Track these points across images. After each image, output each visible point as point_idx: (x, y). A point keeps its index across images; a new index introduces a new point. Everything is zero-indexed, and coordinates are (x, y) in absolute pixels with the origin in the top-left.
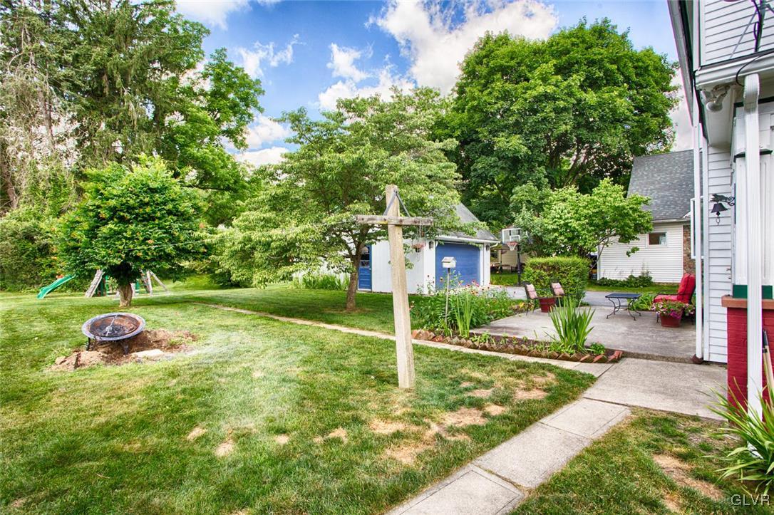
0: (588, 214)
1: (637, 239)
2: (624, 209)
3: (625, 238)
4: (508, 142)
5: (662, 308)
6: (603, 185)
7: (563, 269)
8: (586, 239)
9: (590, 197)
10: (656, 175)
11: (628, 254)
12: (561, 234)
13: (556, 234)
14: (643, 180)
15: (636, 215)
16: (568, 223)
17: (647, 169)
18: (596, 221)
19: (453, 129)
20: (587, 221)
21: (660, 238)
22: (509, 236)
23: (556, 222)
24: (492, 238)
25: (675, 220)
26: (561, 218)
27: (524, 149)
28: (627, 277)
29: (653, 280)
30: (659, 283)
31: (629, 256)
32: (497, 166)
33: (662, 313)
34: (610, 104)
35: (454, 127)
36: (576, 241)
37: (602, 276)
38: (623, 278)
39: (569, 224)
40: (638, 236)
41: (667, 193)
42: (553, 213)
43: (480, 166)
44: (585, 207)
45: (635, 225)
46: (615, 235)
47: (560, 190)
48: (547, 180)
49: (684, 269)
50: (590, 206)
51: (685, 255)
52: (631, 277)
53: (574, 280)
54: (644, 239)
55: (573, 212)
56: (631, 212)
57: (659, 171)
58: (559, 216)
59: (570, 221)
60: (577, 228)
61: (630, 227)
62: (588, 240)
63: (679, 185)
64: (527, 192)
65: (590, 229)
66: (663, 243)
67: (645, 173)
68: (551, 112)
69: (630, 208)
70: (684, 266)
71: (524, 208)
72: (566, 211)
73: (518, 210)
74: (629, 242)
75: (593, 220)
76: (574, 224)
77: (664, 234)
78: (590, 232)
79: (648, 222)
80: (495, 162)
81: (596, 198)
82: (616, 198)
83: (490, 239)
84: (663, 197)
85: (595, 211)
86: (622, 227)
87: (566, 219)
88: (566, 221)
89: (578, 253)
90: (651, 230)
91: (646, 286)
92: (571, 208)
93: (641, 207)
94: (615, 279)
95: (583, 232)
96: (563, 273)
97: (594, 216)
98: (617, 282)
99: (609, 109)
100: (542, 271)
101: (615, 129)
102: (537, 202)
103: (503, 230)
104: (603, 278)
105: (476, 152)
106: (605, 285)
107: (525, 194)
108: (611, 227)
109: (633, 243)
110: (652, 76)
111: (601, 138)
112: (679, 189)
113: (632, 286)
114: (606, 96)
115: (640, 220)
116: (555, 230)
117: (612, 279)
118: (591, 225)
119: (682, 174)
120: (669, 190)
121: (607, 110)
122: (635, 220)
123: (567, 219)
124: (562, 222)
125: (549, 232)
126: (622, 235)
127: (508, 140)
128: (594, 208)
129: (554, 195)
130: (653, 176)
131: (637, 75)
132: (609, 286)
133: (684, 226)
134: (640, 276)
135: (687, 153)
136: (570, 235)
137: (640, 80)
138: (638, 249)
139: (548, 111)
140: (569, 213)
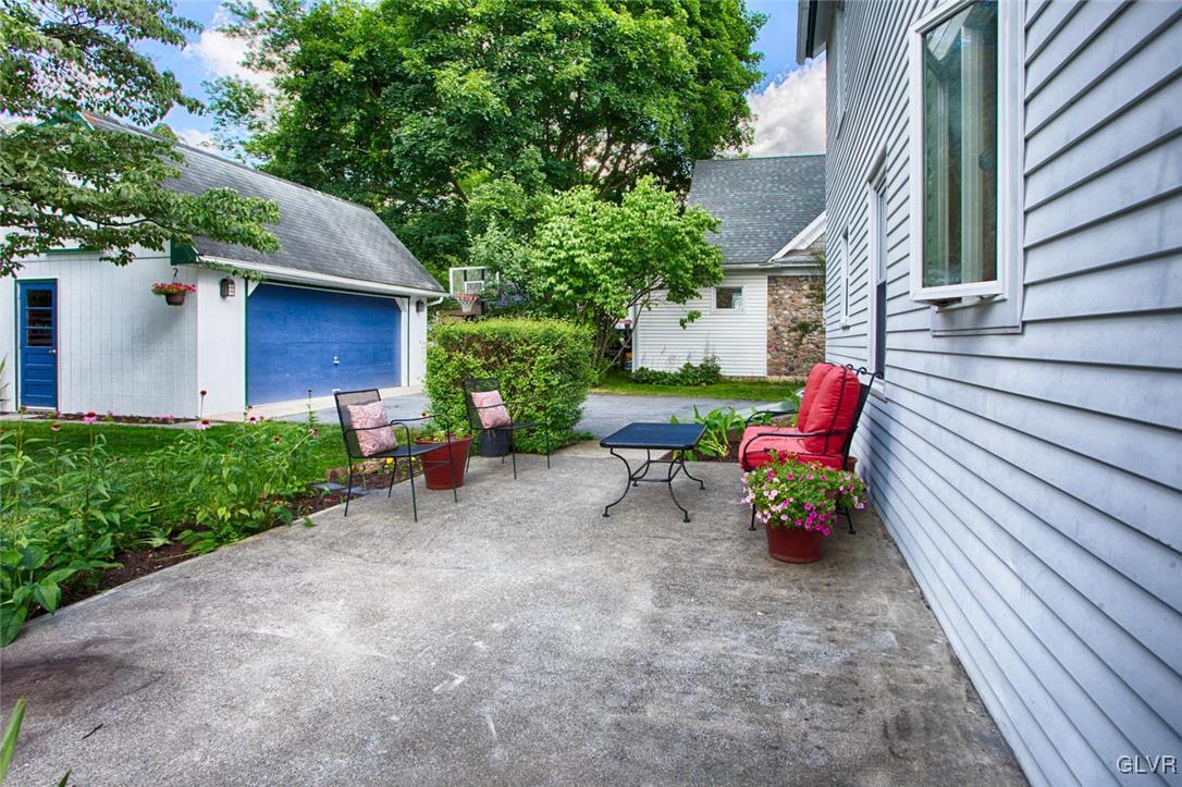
0: (612, 240)
1: (697, 295)
2: (677, 233)
3: (680, 293)
4: (461, 83)
5: (778, 500)
6: (642, 188)
7: (519, 350)
8: (607, 290)
9: (617, 209)
10: (727, 191)
11: (682, 323)
12: (560, 281)
13: (552, 280)
14: (708, 196)
15: (696, 248)
16: (573, 257)
17: (714, 179)
18: (627, 255)
19: (350, 44)
20: (611, 254)
21: (734, 297)
22: (463, 282)
23: (551, 253)
24: (430, 286)
25: (756, 266)
26: (561, 247)
27: (494, 102)
28: (681, 366)
29: (722, 372)
30: (731, 377)
31: (684, 327)
32: (444, 136)
33: (776, 518)
34: (657, 41)
35: (351, 40)
36: (589, 295)
37: (640, 366)
38: (675, 368)
39: (577, 260)
40: (700, 290)
41: (744, 221)
42: (547, 236)
43: (407, 131)
44: (607, 228)
45: (695, 267)
46: (661, 287)
47: (565, 193)
48: (544, 175)
49: (768, 352)
50: (616, 226)
51: (771, 328)
52: (688, 366)
53: (546, 381)
54: (708, 297)
55: (586, 235)
56: (687, 239)
57: (732, 185)
58: (557, 242)
59: (578, 252)
60: (590, 266)
61: (686, 271)
62: (611, 293)
63: (761, 209)
64: (500, 193)
65: (616, 270)
66: (737, 306)
67: (712, 186)
68: (548, 31)
69: (687, 233)
70: (769, 347)
71: (493, 224)
72: (571, 233)
73: (481, 229)
74: (684, 302)
75: (622, 255)
76: (585, 260)
77: (739, 291)
78: (615, 278)
79: (716, 265)
80: (440, 126)
81: (627, 211)
82: (662, 212)
83: (426, 289)
84: (738, 226)
85: (626, 235)
86: (673, 270)
87: (569, 250)
88: (571, 253)
89: (594, 319)
90: (720, 279)
91: (711, 383)
92: (582, 227)
93: (706, 235)
94: (661, 370)
95: (602, 277)
96: (522, 360)
97: (624, 247)
98: (665, 375)
99: (656, 50)
100: (470, 357)
101: (666, 97)
102: (520, 213)
103: (451, 270)
104: (642, 369)
105: (403, 104)
106: (644, 382)
107: (498, 196)
108: (653, 270)
109: (692, 304)
110: (724, 21)
111: (641, 108)
112: (762, 215)
113: (688, 384)
114: (652, 24)
115: (702, 260)
116: (550, 271)
117: (656, 370)
118: (618, 264)
119: (765, 192)
120: (747, 215)
121: (652, 51)
122: (693, 257)
123: (573, 248)
124: (563, 254)
125: (538, 272)
126: (673, 288)
127: (461, 79)
128: (624, 231)
129: (552, 201)
130: (723, 191)
131: (703, 13)
132: (651, 383)
133: (769, 278)
134: (701, 365)
135: (771, 162)
136: (580, 283)
137: (706, 22)
138: (698, 315)
139: (544, 29)
140: (576, 236)
